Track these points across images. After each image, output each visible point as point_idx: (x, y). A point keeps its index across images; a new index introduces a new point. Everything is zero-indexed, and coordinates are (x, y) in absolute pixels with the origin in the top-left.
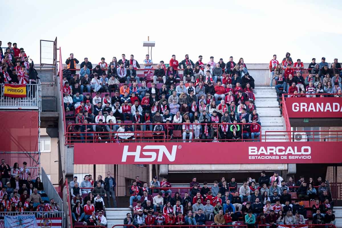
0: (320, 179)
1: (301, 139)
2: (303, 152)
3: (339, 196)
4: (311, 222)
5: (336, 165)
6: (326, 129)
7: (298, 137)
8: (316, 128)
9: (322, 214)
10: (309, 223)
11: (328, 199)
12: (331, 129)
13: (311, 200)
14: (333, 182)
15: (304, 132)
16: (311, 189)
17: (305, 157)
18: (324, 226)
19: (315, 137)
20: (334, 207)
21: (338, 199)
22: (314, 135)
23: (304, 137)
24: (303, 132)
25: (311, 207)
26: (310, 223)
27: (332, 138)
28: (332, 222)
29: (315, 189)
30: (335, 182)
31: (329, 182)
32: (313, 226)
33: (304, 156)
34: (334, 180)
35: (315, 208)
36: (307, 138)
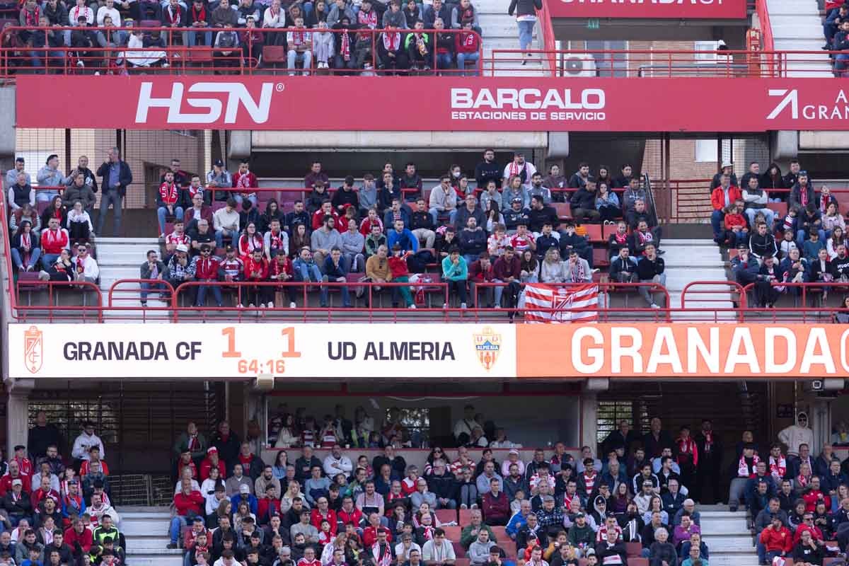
0: (627, 171)
1: (579, 69)
2: (585, 104)
3: (674, 214)
4: (606, 277)
5: (666, 136)
6: (642, 45)
7: (574, 66)
8: (617, 45)
9: (632, 258)
10: (602, 278)
11: (647, 220)
12: (656, 45)
13: (607, 223)
14: (659, 178)
15: (588, 52)
16: (605, 197)
17: (590, 116)
18: (637, 287)
19: (616, 65)
20: (663, 241)
21: (673, 221)
22: (613, 60)
23: (587, 65)
24: (584, 52)
25: (606, 239)
26: (605, 279)
27: (656, 69)
28: (657, 278)
29: (614, 194)
30: (664, 179)
31: (650, 178)
32: (610, 287)
33: (587, 114)
34: (662, 174)
35: (614, 242)
36: (595, 68)
